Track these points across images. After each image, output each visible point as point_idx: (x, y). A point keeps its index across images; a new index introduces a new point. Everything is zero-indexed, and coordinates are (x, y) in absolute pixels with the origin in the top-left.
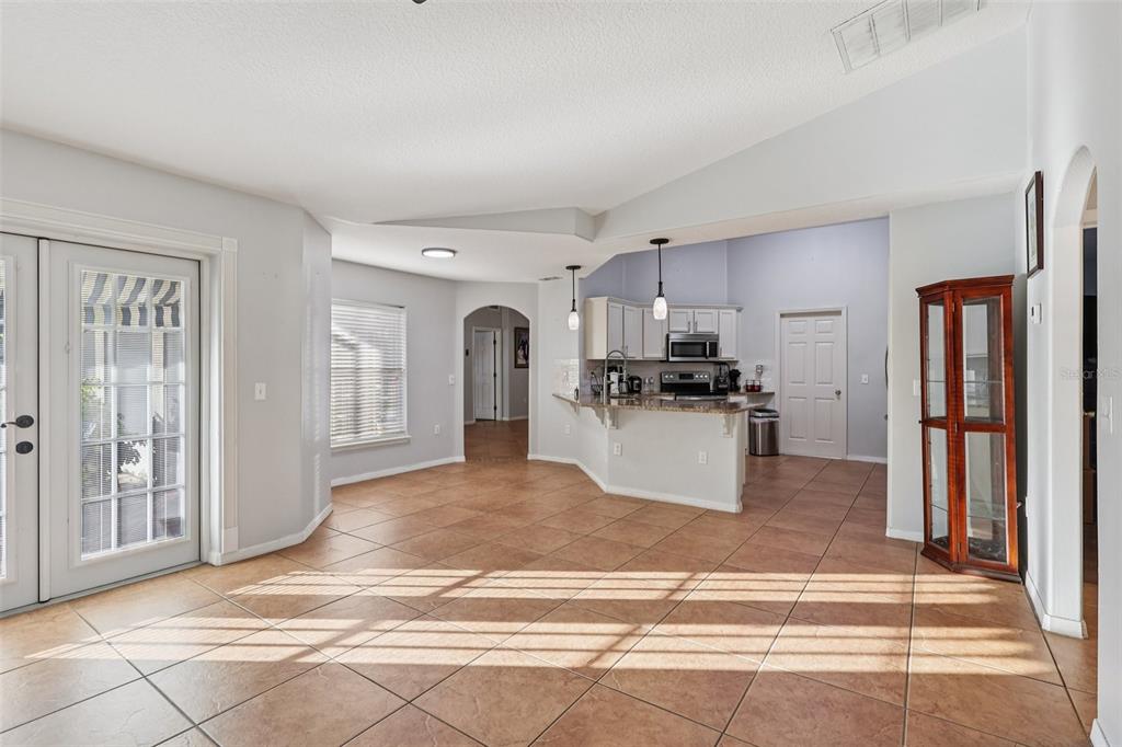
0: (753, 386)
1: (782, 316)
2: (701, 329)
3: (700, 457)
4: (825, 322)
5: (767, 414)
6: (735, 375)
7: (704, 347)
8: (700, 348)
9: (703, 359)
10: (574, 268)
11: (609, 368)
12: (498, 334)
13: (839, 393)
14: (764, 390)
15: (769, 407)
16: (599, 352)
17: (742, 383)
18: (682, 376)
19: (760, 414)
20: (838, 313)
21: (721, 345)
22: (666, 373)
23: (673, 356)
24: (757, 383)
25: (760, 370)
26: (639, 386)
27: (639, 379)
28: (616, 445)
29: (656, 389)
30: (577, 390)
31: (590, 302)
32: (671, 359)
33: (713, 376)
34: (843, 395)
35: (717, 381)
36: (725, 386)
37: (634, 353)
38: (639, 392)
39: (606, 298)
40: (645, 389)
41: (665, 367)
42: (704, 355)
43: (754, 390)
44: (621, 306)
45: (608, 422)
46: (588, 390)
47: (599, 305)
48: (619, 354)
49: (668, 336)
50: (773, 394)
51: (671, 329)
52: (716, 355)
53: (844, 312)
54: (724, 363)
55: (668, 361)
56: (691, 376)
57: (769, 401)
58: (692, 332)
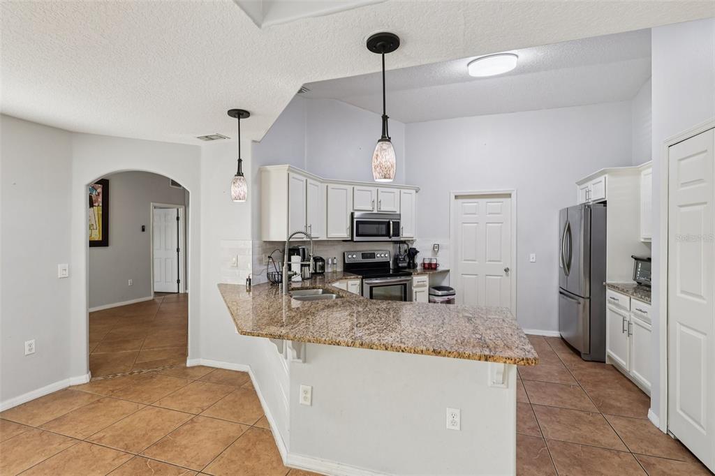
0: (430, 264)
1: (456, 197)
2: (384, 208)
3: (449, 419)
4: (494, 204)
5: (445, 292)
6: (412, 253)
7: (387, 227)
8: (384, 227)
9: (387, 238)
10: (240, 114)
11: (290, 250)
12: (181, 211)
13: (507, 270)
14: (440, 268)
15: (445, 284)
16: (278, 232)
17: (419, 260)
18: (364, 256)
19: (440, 293)
20: (509, 195)
21: (402, 225)
22: (350, 252)
23: (357, 235)
24: (434, 262)
25: (436, 248)
26: (323, 268)
27: (322, 260)
28: (302, 387)
29: (340, 269)
30: (249, 280)
31: (268, 171)
32: (356, 238)
33: (392, 254)
34: (513, 273)
35: (396, 259)
36: (405, 265)
37: (318, 234)
38: (322, 274)
39: (286, 166)
40: (329, 270)
41: (348, 247)
42: (388, 234)
43: (430, 268)
44: (304, 179)
45: (291, 353)
46: (264, 279)
47: (278, 175)
48: (303, 235)
49: (352, 214)
50: (448, 271)
51: (355, 208)
52: (398, 235)
53: (514, 195)
54: (404, 242)
55: (352, 240)
56: (373, 255)
57: (444, 278)
58: (375, 211)
